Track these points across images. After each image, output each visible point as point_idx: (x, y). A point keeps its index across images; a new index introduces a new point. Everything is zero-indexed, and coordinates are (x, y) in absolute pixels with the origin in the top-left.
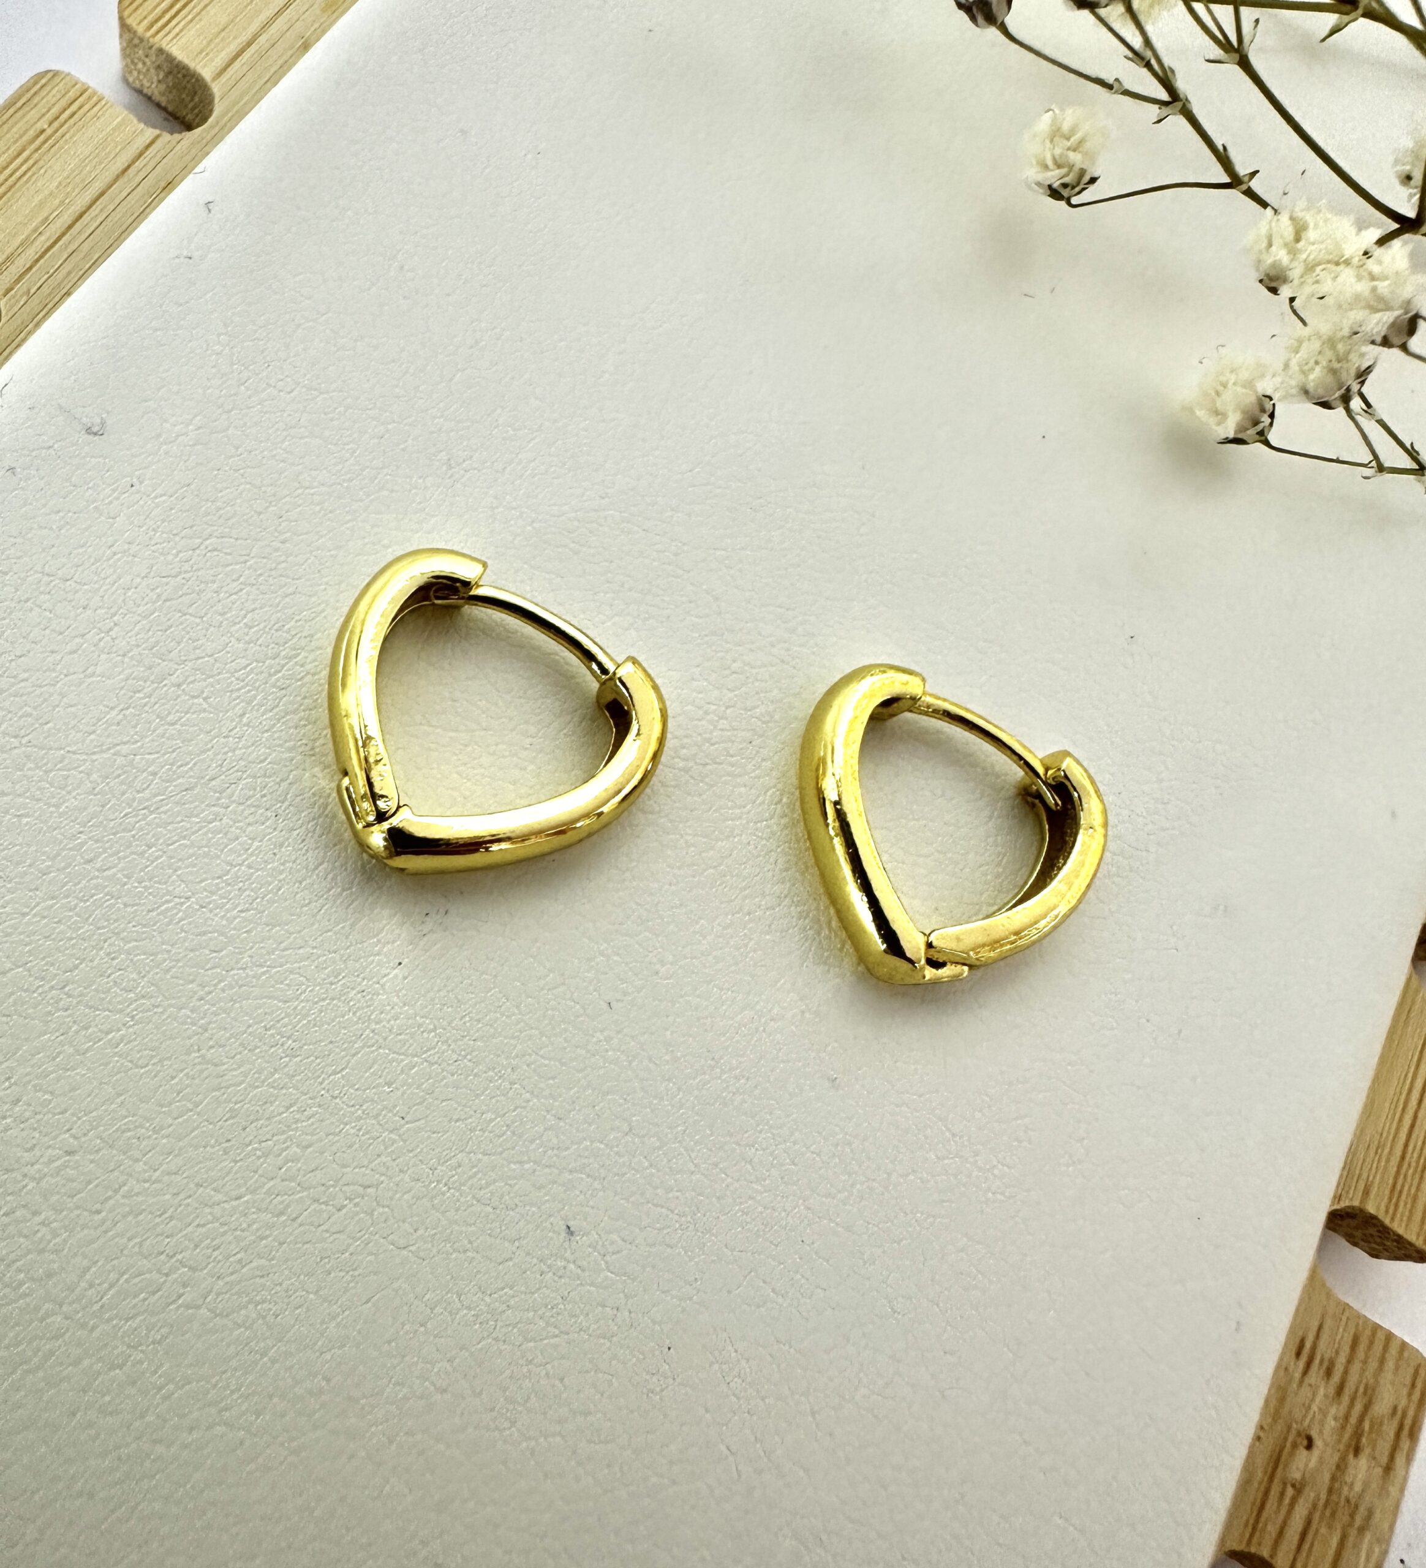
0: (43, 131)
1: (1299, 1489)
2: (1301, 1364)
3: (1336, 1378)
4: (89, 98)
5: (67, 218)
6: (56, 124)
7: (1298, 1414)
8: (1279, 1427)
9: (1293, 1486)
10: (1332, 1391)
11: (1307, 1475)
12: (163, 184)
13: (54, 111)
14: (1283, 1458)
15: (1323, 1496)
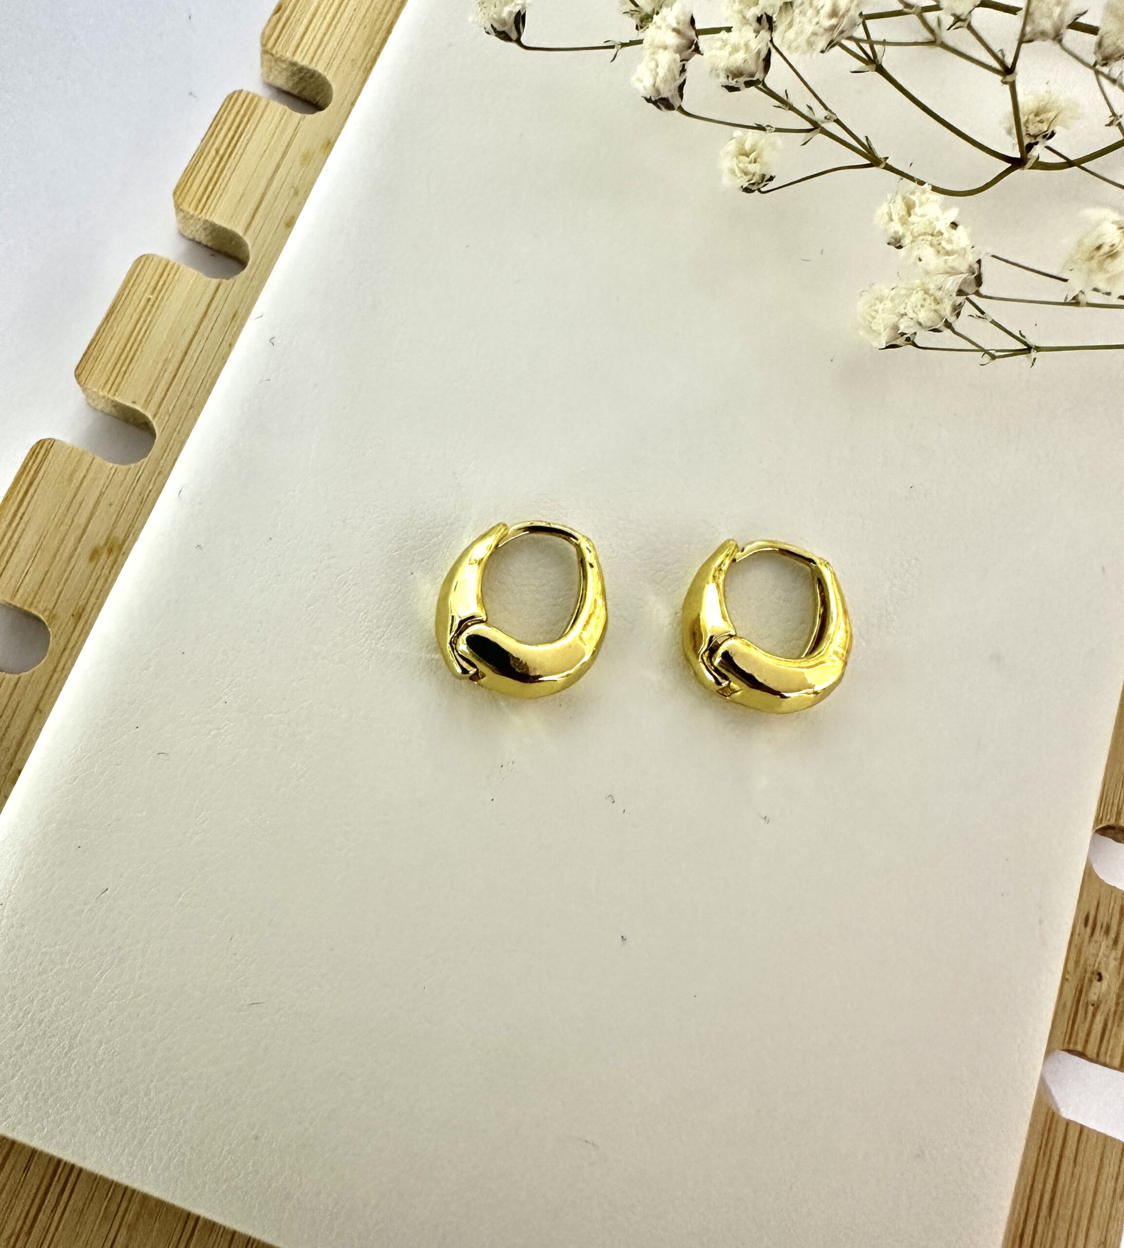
0: (149, 299)
1: (1096, 1006)
2: (1089, 930)
3: (1112, 935)
4: (172, 268)
5: (179, 355)
6: (156, 292)
7: (1091, 961)
8: (1080, 969)
9: (1093, 1005)
10: (1111, 942)
11: (1101, 996)
12: (231, 316)
13: (153, 284)
14: (1084, 990)
15: (1113, 1009)
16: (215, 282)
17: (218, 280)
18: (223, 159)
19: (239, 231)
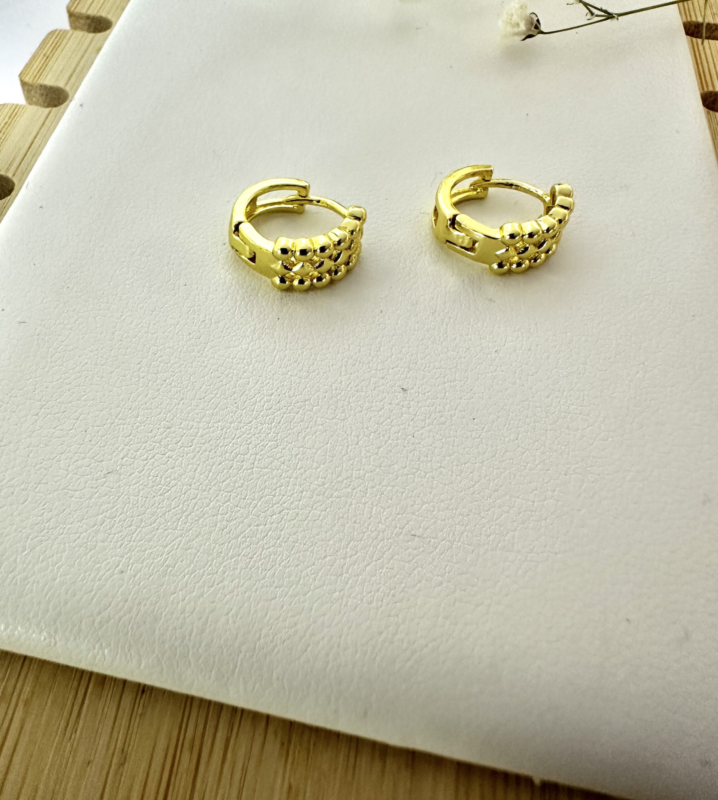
0: (7, 122)
4: (20, 107)
5: (27, 145)
16: (48, 110)
17: (50, 109)
18: (48, 58)
19: (61, 85)
